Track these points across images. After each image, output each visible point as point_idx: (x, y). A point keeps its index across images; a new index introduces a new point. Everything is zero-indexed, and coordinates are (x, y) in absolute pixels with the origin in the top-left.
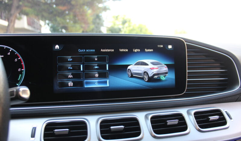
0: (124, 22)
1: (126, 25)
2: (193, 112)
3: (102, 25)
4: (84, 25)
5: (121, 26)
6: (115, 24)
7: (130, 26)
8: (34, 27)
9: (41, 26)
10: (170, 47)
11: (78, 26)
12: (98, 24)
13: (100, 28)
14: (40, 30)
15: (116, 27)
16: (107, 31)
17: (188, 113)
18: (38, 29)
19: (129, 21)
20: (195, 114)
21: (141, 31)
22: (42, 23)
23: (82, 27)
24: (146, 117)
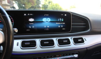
0: (49, 3)
1: (50, 4)
2: (73, 38)
3: (40, 4)
4: (32, 4)
5: (48, 4)
6: (45, 3)
7: (52, 4)
8: (11, 4)
9: (13, 3)
10: (65, 15)
11: (30, 4)
12: (38, 3)
13: (39, 5)
14: (13, 5)
15: (46, 4)
16: (42, 6)
17: (71, 38)
18: (12, 5)
19: (52, 2)
20: (73, 39)
21: (56, 6)
22: (14, 2)
23: (31, 4)
24: (56, 39)
